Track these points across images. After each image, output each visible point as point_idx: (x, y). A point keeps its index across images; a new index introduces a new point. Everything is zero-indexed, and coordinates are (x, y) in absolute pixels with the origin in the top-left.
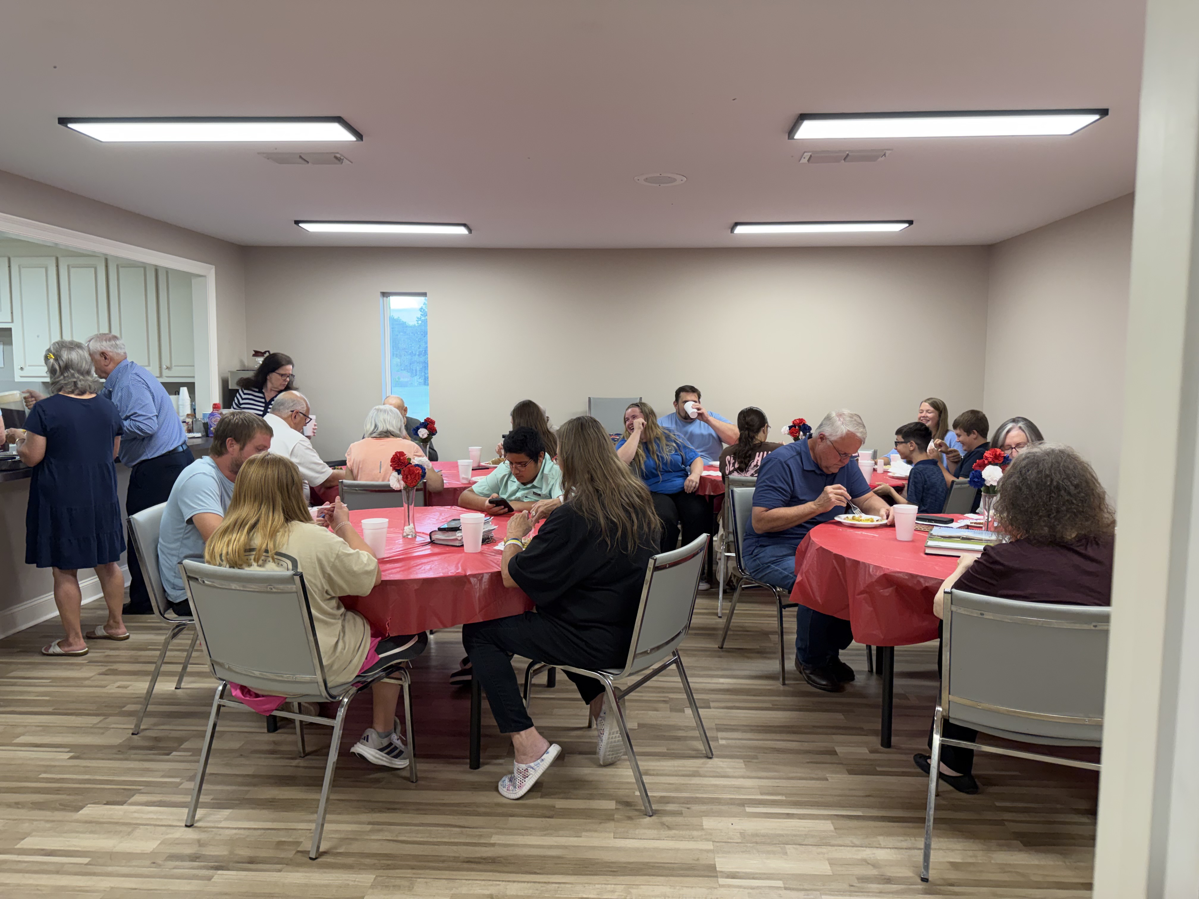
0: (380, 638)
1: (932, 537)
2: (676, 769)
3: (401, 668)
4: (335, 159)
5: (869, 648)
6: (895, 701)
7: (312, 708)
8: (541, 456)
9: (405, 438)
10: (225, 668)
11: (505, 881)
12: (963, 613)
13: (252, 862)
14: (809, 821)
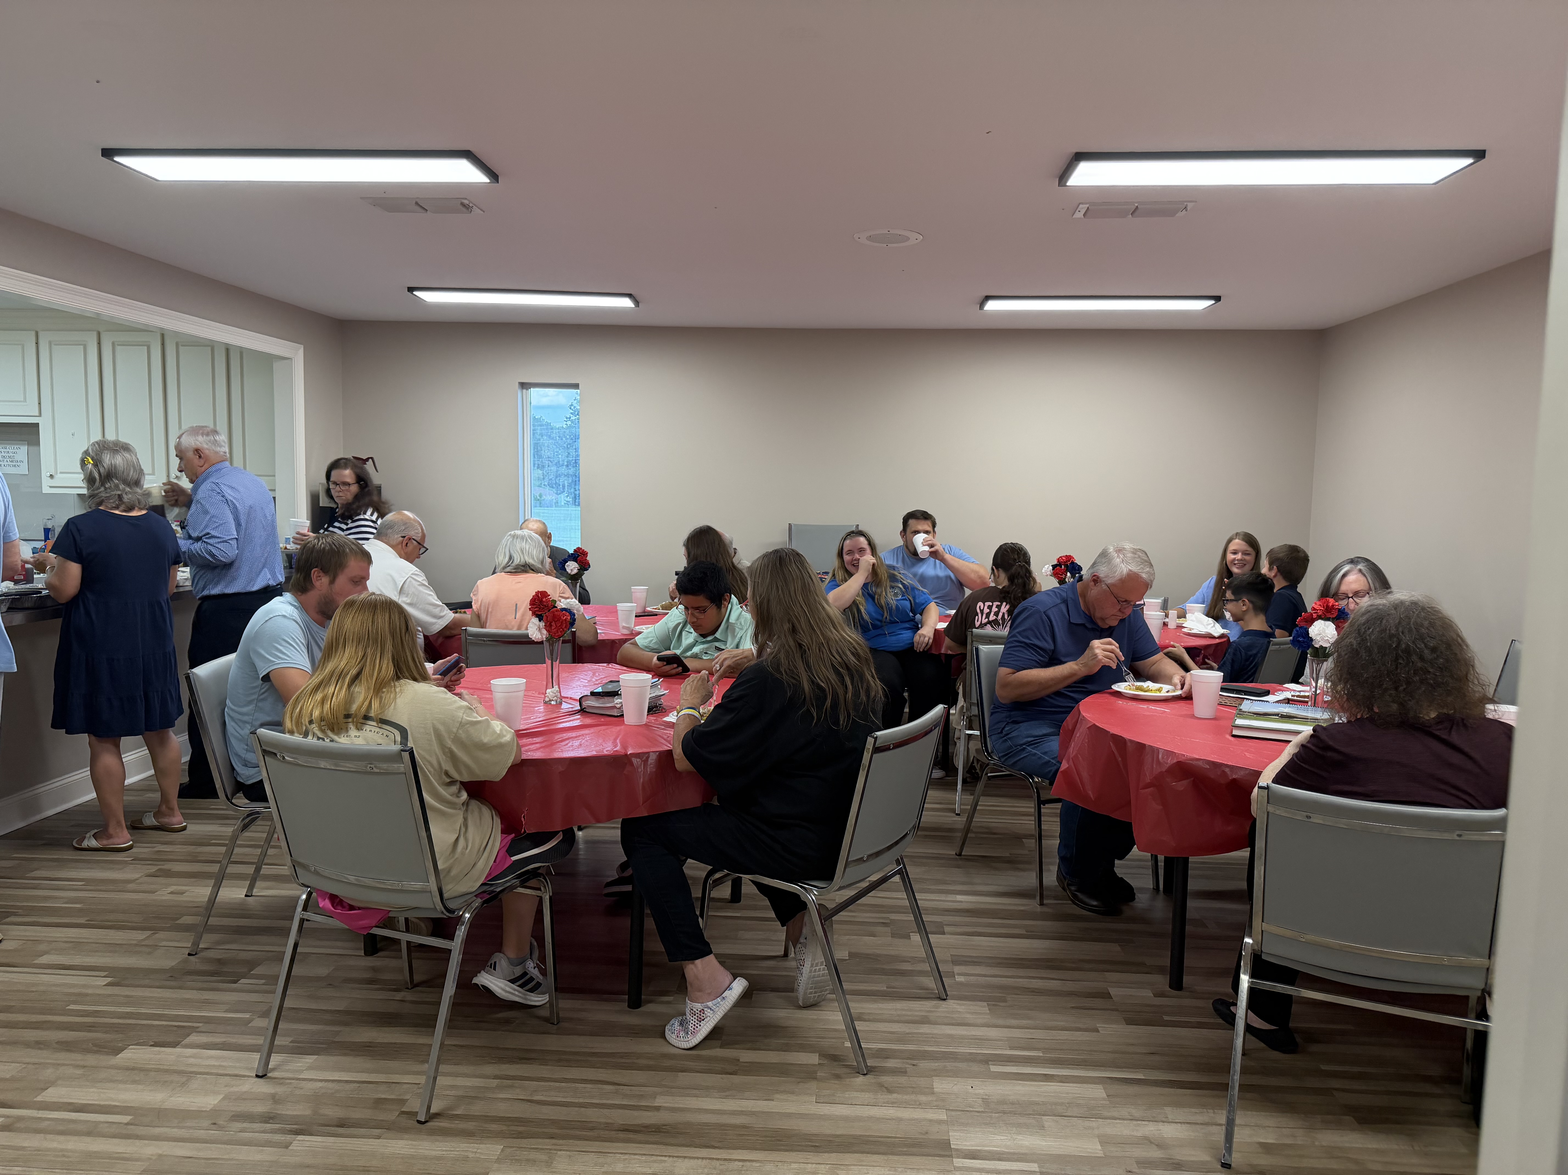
0: (513, 835)
1: (1242, 714)
2: (899, 1013)
3: (540, 875)
4: (461, 207)
5: (1155, 858)
6: (1188, 928)
7: (423, 925)
8: (725, 600)
9: (548, 574)
10: (310, 871)
11: (673, 1157)
12: (1283, 814)
13: (342, 1125)
14: (1075, 1085)
